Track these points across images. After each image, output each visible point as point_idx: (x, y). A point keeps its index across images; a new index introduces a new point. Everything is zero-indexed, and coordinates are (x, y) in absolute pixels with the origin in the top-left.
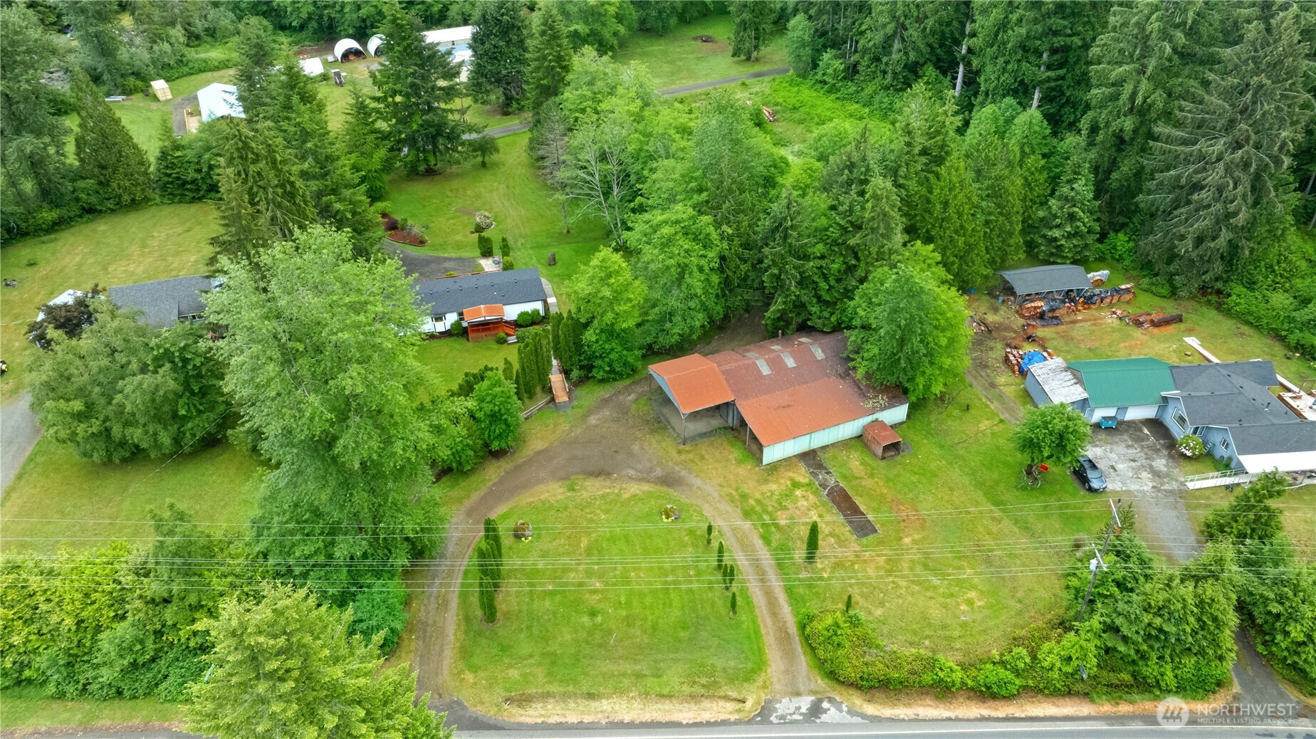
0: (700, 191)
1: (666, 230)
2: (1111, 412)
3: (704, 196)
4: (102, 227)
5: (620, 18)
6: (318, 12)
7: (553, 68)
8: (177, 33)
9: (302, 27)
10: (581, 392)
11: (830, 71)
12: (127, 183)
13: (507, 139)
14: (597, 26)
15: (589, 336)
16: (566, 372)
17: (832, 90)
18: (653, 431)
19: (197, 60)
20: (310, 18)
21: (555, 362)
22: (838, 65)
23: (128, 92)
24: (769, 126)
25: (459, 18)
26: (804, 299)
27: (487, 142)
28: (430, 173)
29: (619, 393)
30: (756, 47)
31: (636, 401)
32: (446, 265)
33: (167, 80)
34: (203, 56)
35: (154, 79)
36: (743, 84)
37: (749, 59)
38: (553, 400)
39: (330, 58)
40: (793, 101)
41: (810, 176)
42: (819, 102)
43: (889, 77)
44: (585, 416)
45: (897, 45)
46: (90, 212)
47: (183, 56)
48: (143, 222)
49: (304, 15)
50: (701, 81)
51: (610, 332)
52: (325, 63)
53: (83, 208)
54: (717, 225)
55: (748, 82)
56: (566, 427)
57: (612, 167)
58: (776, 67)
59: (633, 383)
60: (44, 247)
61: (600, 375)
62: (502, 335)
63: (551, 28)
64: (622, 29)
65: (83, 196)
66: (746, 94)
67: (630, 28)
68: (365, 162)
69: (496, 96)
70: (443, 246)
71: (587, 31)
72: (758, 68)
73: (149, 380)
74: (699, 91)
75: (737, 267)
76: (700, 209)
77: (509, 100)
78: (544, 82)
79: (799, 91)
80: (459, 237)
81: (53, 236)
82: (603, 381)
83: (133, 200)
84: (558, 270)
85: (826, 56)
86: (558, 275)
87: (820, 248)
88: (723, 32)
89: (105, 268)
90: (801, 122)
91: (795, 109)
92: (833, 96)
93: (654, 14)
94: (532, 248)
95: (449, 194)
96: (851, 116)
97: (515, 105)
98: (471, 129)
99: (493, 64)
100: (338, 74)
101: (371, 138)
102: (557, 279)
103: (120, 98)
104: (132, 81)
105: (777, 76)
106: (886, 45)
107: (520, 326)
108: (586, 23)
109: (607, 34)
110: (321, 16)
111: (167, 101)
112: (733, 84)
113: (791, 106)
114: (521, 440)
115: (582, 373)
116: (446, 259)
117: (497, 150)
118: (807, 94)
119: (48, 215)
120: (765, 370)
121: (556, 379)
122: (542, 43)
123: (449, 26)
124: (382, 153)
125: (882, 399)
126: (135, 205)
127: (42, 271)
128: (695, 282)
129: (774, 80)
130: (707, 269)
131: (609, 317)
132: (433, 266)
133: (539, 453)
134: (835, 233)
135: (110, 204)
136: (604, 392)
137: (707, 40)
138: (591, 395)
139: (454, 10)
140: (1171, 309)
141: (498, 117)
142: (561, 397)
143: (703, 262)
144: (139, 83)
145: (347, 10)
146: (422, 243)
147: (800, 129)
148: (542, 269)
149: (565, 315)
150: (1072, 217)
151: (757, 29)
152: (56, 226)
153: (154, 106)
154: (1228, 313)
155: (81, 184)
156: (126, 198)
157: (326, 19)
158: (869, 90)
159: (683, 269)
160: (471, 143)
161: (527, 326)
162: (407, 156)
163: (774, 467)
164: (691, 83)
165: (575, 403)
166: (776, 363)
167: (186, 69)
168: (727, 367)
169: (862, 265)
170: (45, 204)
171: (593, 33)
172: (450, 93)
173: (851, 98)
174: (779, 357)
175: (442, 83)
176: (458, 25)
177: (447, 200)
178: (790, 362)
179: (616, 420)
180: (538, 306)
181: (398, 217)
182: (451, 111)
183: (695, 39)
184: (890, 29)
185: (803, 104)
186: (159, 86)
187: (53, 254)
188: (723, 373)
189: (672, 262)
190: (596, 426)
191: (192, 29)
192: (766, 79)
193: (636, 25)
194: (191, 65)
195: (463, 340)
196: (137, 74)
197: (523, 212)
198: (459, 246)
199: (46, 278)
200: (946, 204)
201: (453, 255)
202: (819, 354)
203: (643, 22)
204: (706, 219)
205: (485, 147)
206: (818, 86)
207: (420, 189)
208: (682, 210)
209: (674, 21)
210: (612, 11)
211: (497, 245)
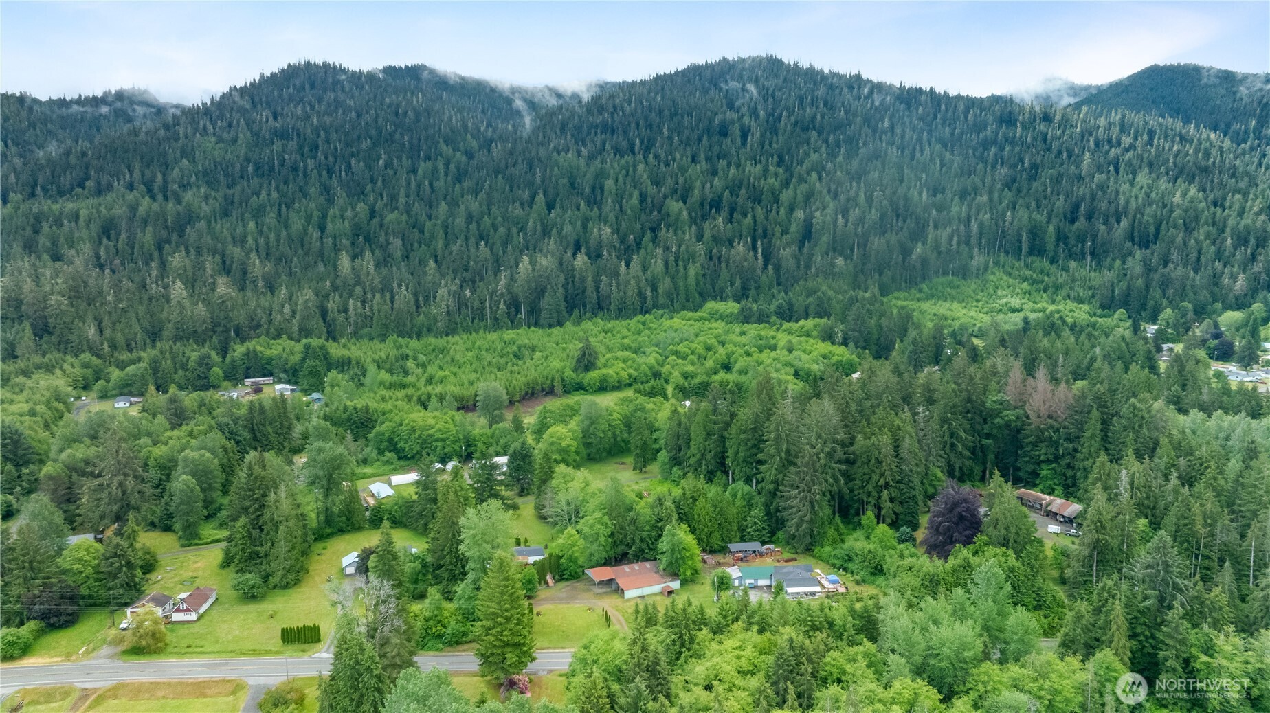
0: (605, 508)
1: (592, 522)
2: (752, 581)
3: (606, 510)
4: (347, 537)
5: (577, 453)
7: (546, 472)
9: (412, 458)
10: (559, 583)
11: (676, 475)
12: (358, 519)
13: (524, 504)
14: (566, 455)
15: (563, 560)
16: (553, 577)
18: (585, 592)
20: (417, 453)
21: (549, 574)
22: (680, 473)
27: (515, 504)
29: (573, 581)
30: (644, 466)
31: (580, 585)
34: (364, 471)
36: (636, 482)
37: (641, 471)
38: (548, 585)
43: (702, 477)
44: (561, 589)
45: (704, 462)
46: (341, 531)
47: (354, 471)
49: (415, 452)
51: (571, 559)
53: (339, 529)
54: (611, 520)
55: (638, 481)
56: (554, 591)
57: (572, 506)
58: (653, 475)
59: (580, 577)
61: (566, 578)
63: (546, 457)
64: (578, 458)
65: (340, 524)
66: (637, 486)
67: (582, 458)
69: (516, 487)
71: (561, 457)
72: (645, 476)
73: (412, 565)
75: (618, 536)
76: (604, 514)
77: (523, 490)
78: (542, 478)
79: (662, 485)
81: (328, 540)
82: (567, 580)
83: (359, 527)
85: (675, 469)
87: (648, 528)
88: (630, 460)
93: (594, 451)
94: (537, 544)
97: (526, 491)
98: (509, 498)
99: (517, 473)
105: (653, 478)
106: (699, 462)
109: (570, 460)
110: (423, 452)
112: (631, 482)
114: (539, 594)
115: (560, 577)
117: (521, 509)
119: (328, 531)
120: (628, 571)
122: (542, 463)
125: (669, 579)
126: (359, 529)
127: (330, 550)
128: (602, 539)
129: (651, 480)
130: (606, 535)
131: (570, 553)
133: (545, 597)
134: (653, 522)
135: (350, 528)
136: (568, 583)
137: (621, 463)
138: (562, 584)
140: (794, 556)
142: (552, 584)
143: (605, 533)
145: (438, 449)
149: (553, 553)
150: (755, 523)
151: (644, 458)
152: (328, 536)
154: (814, 557)
155: (340, 518)
157: (425, 454)
159: (598, 535)
163: (629, 600)
165: (556, 586)
166: (632, 569)
167: (355, 477)
168: (614, 570)
170: (327, 526)
171: (564, 459)
174: (634, 567)
178: (637, 568)
179: (572, 590)
183: (615, 463)
184: (698, 456)
186: (346, 484)
189: (594, 533)
190: (565, 591)
192: (648, 480)
193: (585, 456)
194: (359, 475)
197: (532, 532)
199: (334, 552)
200: (699, 515)
202: (648, 567)
203: (589, 455)
204: (607, 518)
205: (514, 507)
206: (671, 482)
208: (598, 515)
209: (604, 454)
210: (573, 449)
211: (522, 540)
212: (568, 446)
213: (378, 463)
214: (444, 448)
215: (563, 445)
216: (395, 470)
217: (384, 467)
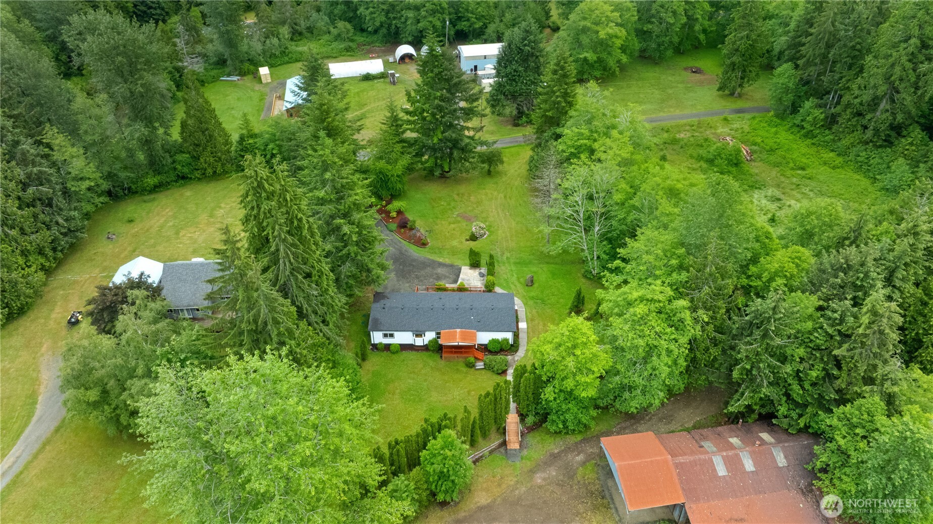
0: (681, 267)
1: (640, 309)
3: (684, 276)
4: (188, 192)
5: (623, 49)
6: (389, 22)
7: (559, 103)
8: (285, 31)
9: (376, 31)
10: (534, 439)
11: (810, 118)
12: (212, 160)
13: (513, 150)
14: (604, 55)
16: (522, 417)
17: (809, 135)
18: (595, 508)
19: (296, 52)
20: (381, 26)
21: (513, 406)
22: (819, 114)
23: (242, 74)
24: (746, 167)
25: (494, 36)
26: (774, 397)
27: (494, 156)
28: (443, 176)
29: (568, 450)
30: (741, 86)
31: (584, 463)
32: (440, 270)
33: (271, 66)
34: (300, 49)
35: (263, 66)
36: (725, 119)
37: (732, 94)
38: (504, 443)
39: (391, 59)
40: (770, 143)
41: (797, 266)
42: (795, 146)
43: (869, 134)
44: (532, 472)
46: (183, 178)
47: (286, 48)
48: (218, 192)
49: (378, 24)
50: (687, 112)
51: (570, 395)
52: (386, 64)
53: (178, 176)
54: (694, 309)
55: (730, 117)
56: (511, 481)
57: (596, 208)
58: (756, 105)
59: (585, 440)
60: (144, 205)
61: (553, 428)
62: (472, 359)
63: (563, 68)
64: (624, 59)
65: (179, 167)
66: (727, 130)
67: (631, 55)
68: (390, 167)
69: (510, 109)
70: (440, 251)
71: (595, 58)
72: (740, 104)
74: (684, 121)
75: (707, 349)
77: (521, 114)
78: (549, 114)
79: (776, 133)
80: (455, 243)
81: (152, 196)
83: (215, 172)
84: (534, 292)
85: (808, 104)
86: (532, 298)
87: (801, 352)
88: (711, 66)
89: (177, 233)
90: (777, 165)
91: (772, 151)
92: (809, 141)
93: (654, 46)
94: (515, 263)
95: (456, 197)
96: (825, 164)
97: (524, 119)
98: (482, 143)
99: (511, 85)
100: (393, 75)
101: (398, 147)
102: (531, 302)
103: (235, 78)
104: (247, 65)
105: (757, 115)
106: (874, 103)
107: (490, 352)
108: (595, 52)
109: (611, 63)
110: (390, 25)
111: (268, 84)
112: (715, 118)
113: (768, 148)
114: (466, 490)
115: (537, 419)
116: (441, 265)
117: (502, 162)
118: (784, 136)
119: (152, 180)
120: (722, 471)
121: (512, 420)
122: (553, 80)
123: (485, 42)
124: (405, 161)
126: (216, 176)
127: (135, 228)
128: (662, 366)
129: (754, 118)
130: (676, 352)
131: (569, 384)
132: (429, 270)
133: (481, 509)
134: (819, 339)
135: (197, 174)
136: (553, 445)
137: (697, 71)
138: (542, 446)
139: (491, 28)
141: (510, 127)
142: (514, 443)
143: (672, 347)
144: (252, 67)
145: (409, 22)
146: (424, 245)
147: (774, 173)
148: (520, 288)
149: (529, 368)
151: (744, 71)
152: (157, 188)
153: (257, 87)
155: (179, 157)
156: (210, 171)
157: (393, 27)
158: (846, 141)
159: (651, 350)
160: (481, 155)
161: (496, 353)
162: (427, 161)
164: (678, 112)
165: (525, 452)
166: (733, 463)
167: (286, 59)
168: (681, 459)
169: (844, 375)
170: (151, 172)
171: (600, 60)
172: (469, 113)
173: (826, 145)
174: (737, 455)
175: (463, 104)
176: (492, 42)
177: (453, 204)
178: (749, 465)
179: (560, 485)
180: (509, 336)
181: (410, 216)
182: (468, 129)
183: (686, 69)
184: (881, 90)
185: (779, 146)
186: (264, 71)
187: (148, 213)
188: (677, 465)
189: (641, 342)
190: (540, 487)
191: (298, 28)
192: (748, 116)
193: (637, 54)
194: (290, 55)
195: (437, 357)
196: (251, 61)
197: (514, 224)
198: (454, 252)
199: (135, 236)
201: (447, 261)
202: (781, 460)
203: (643, 51)
204: (683, 303)
205: (492, 160)
206: (795, 129)
207: (434, 190)
208: (659, 290)
209: (669, 53)
210: (618, 43)
211: (484, 260)
212: (611, 37)
213: (326, 37)
214: (418, 21)
215: (602, 35)
216: (348, 49)
217: (334, 45)
